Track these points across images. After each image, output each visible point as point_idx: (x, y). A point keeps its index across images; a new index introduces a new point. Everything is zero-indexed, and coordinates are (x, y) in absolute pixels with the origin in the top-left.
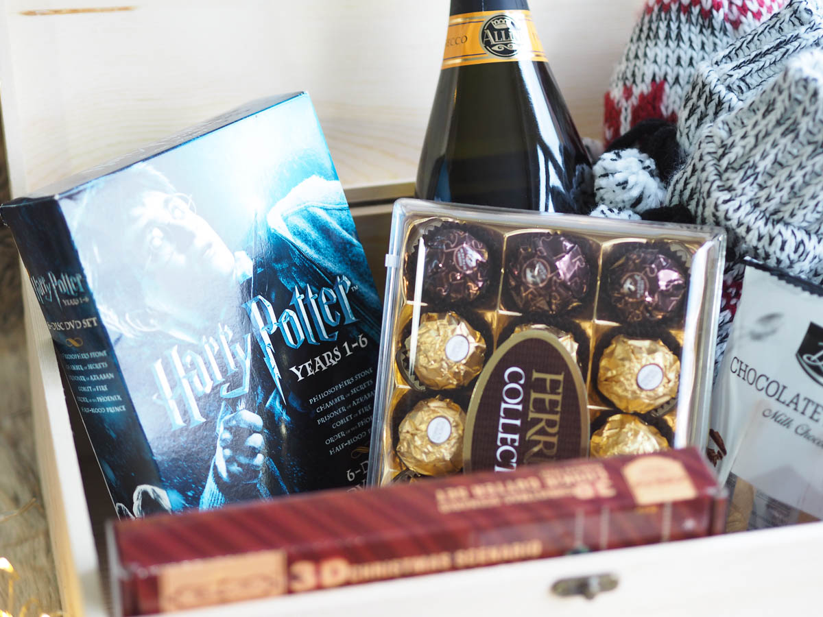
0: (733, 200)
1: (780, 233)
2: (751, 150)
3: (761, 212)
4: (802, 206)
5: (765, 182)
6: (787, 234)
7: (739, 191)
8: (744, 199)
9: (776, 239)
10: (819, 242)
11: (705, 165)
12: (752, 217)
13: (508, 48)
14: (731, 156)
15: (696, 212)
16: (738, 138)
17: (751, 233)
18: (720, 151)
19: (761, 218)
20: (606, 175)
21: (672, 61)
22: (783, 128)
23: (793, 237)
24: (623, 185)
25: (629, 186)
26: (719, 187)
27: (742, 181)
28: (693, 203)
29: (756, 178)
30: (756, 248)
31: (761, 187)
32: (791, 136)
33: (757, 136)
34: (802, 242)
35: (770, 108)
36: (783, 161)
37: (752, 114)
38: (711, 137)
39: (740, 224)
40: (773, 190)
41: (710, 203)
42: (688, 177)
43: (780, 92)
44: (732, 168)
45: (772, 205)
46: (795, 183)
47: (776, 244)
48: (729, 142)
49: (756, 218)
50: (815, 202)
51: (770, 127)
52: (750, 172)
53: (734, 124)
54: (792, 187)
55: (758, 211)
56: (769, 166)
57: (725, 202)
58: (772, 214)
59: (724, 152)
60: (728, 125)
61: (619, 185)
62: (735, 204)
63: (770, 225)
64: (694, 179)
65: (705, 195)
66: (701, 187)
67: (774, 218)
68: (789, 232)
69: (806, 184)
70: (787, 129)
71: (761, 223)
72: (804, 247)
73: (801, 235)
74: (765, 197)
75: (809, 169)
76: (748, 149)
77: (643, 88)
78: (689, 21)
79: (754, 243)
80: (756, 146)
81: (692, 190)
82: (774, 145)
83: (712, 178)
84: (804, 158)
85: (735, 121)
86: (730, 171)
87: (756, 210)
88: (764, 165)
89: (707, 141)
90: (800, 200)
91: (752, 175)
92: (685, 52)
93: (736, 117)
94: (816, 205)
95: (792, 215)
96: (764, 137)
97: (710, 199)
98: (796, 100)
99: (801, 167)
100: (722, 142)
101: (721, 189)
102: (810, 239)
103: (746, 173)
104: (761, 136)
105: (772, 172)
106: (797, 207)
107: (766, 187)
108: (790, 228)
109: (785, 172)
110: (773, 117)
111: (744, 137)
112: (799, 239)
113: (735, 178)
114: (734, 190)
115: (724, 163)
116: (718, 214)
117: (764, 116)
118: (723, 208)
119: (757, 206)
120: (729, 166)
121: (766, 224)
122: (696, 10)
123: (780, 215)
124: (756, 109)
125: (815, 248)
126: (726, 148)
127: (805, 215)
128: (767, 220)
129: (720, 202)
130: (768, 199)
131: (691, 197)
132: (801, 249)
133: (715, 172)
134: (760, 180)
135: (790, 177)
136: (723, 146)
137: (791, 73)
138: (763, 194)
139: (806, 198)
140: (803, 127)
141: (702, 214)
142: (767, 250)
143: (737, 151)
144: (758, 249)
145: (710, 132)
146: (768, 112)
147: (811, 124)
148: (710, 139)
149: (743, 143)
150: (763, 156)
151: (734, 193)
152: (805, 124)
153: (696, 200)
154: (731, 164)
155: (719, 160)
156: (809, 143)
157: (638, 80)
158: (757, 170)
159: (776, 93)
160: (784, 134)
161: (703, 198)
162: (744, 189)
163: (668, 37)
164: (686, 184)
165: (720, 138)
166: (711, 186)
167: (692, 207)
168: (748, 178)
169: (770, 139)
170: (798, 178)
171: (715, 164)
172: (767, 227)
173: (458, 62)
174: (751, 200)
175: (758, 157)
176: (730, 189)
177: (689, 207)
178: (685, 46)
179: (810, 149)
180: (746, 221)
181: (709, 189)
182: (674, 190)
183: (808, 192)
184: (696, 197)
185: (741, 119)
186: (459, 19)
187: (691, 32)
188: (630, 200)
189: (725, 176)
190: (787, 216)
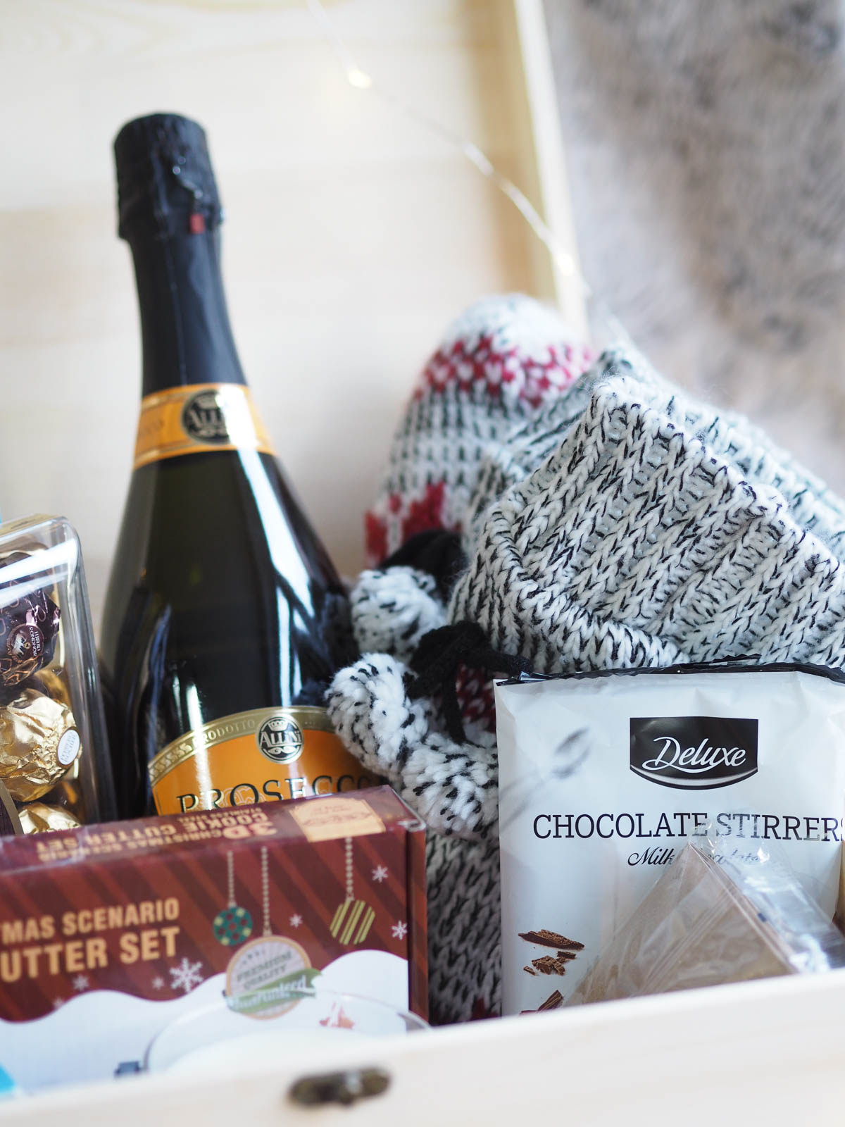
0: (542, 591)
1: (609, 633)
2: (558, 519)
3: (581, 608)
4: (636, 592)
5: (582, 563)
6: (619, 634)
7: (549, 578)
8: (557, 588)
9: (604, 642)
10: (664, 646)
11: (496, 549)
12: (569, 615)
13: (221, 431)
14: (532, 532)
15: (490, 624)
16: (537, 507)
17: (571, 638)
18: (515, 528)
19: (582, 616)
20: (366, 598)
21: (453, 454)
22: (599, 480)
23: (628, 638)
24: (390, 607)
25: (397, 607)
26: (519, 575)
27: (551, 562)
28: (485, 612)
29: (570, 557)
30: (578, 662)
31: (578, 571)
32: (612, 489)
33: (564, 499)
34: (641, 645)
35: (578, 458)
36: (604, 530)
37: (553, 474)
38: (500, 513)
39: (554, 627)
40: (595, 571)
41: (510, 600)
42: (474, 577)
43: (589, 433)
44: (535, 547)
45: (596, 594)
46: (623, 557)
47: (606, 651)
48: (526, 513)
49: (575, 616)
50: (652, 582)
51: (580, 484)
52: (561, 548)
53: (529, 491)
54: (620, 564)
55: (576, 606)
56: (586, 538)
57: (532, 595)
58: (596, 610)
59: (520, 527)
60: (521, 494)
61: (384, 606)
62: (546, 596)
63: (595, 626)
64: (482, 577)
65: (501, 591)
66: (494, 584)
67: (599, 613)
68: (622, 631)
69: (638, 558)
70: (605, 481)
71: (582, 622)
72: (645, 653)
73: (638, 637)
74: (585, 582)
75: (639, 533)
76: (553, 519)
77: (415, 494)
78: (472, 400)
79: (576, 653)
80: (563, 514)
81: (481, 593)
82: (590, 505)
83: (509, 564)
84: (632, 519)
85: (531, 488)
86: (532, 551)
87: (574, 604)
88: (579, 536)
89: (494, 518)
90: (632, 582)
91: (565, 551)
92: (469, 442)
93: (532, 484)
94: (655, 587)
95: (623, 607)
96: (573, 500)
97: (510, 595)
98: (612, 440)
99: (629, 531)
100: (516, 515)
101: (523, 577)
102: (651, 641)
103: (556, 549)
104: (569, 498)
105: (590, 548)
106: (628, 592)
107: (583, 570)
108: (622, 627)
109: (607, 544)
110: (583, 469)
111: (545, 504)
112: (636, 641)
113: (541, 559)
114: (542, 576)
115: (523, 542)
116: (522, 615)
117: (570, 471)
118: (528, 604)
119: (574, 598)
120: (530, 546)
121: (589, 624)
122: (480, 386)
123: (608, 609)
124: (556, 467)
125: (658, 653)
126: (522, 523)
127: (641, 604)
128: (591, 617)
129: (524, 595)
130: (589, 586)
131: (481, 605)
132: (641, 654)
133: (512, 556)
134: (575, 560)
135: (615, 549)
136: (518, 521)
137: (601, 402)
138: (581, 579)
139: (640, 578)
140: (627, 474)
141: (500, 623)
142: (594, 663)
143: (539, 523)
144: (582, 663)
145: (499, 508)
146: (574, 463)
147: (637, 467)
148: (498, 516)
149: (546, 511)
150: (577, 525)
151: (541, 581)
152: (629, 468)
153: (488, 605)
154: (533, 542)
155: (515, 540)
156: (637, 497)
157: (409, 484)
158: (571, 544)
159: (583, 435)
160: (601, 489)
161: (499, 596)
162: (555, 572)
163: (445, 423)
164: (472, 587)
165: (513, 512)
166: (509, 577)
167: (483, 620)
168: (560, 556)
169: (583, 501)
170: (626, 548)
171: (509, 546)
172: (592, 626)
173: (154, 455)
174: (565, 590)
175: (569, 526)
176: (536, 576)
177: (480, 621)
178: (469, 433)
179: (640, 502)
180: (561, 620)
181: (507, 579)
182: (457, 603)
183: (642, 568)
184: (487, 602)
185: (539, 485)
186: (154, 400)
187: (476, 415)
188: (400, 628)
189: (526, 561)
190: (616, 608)
